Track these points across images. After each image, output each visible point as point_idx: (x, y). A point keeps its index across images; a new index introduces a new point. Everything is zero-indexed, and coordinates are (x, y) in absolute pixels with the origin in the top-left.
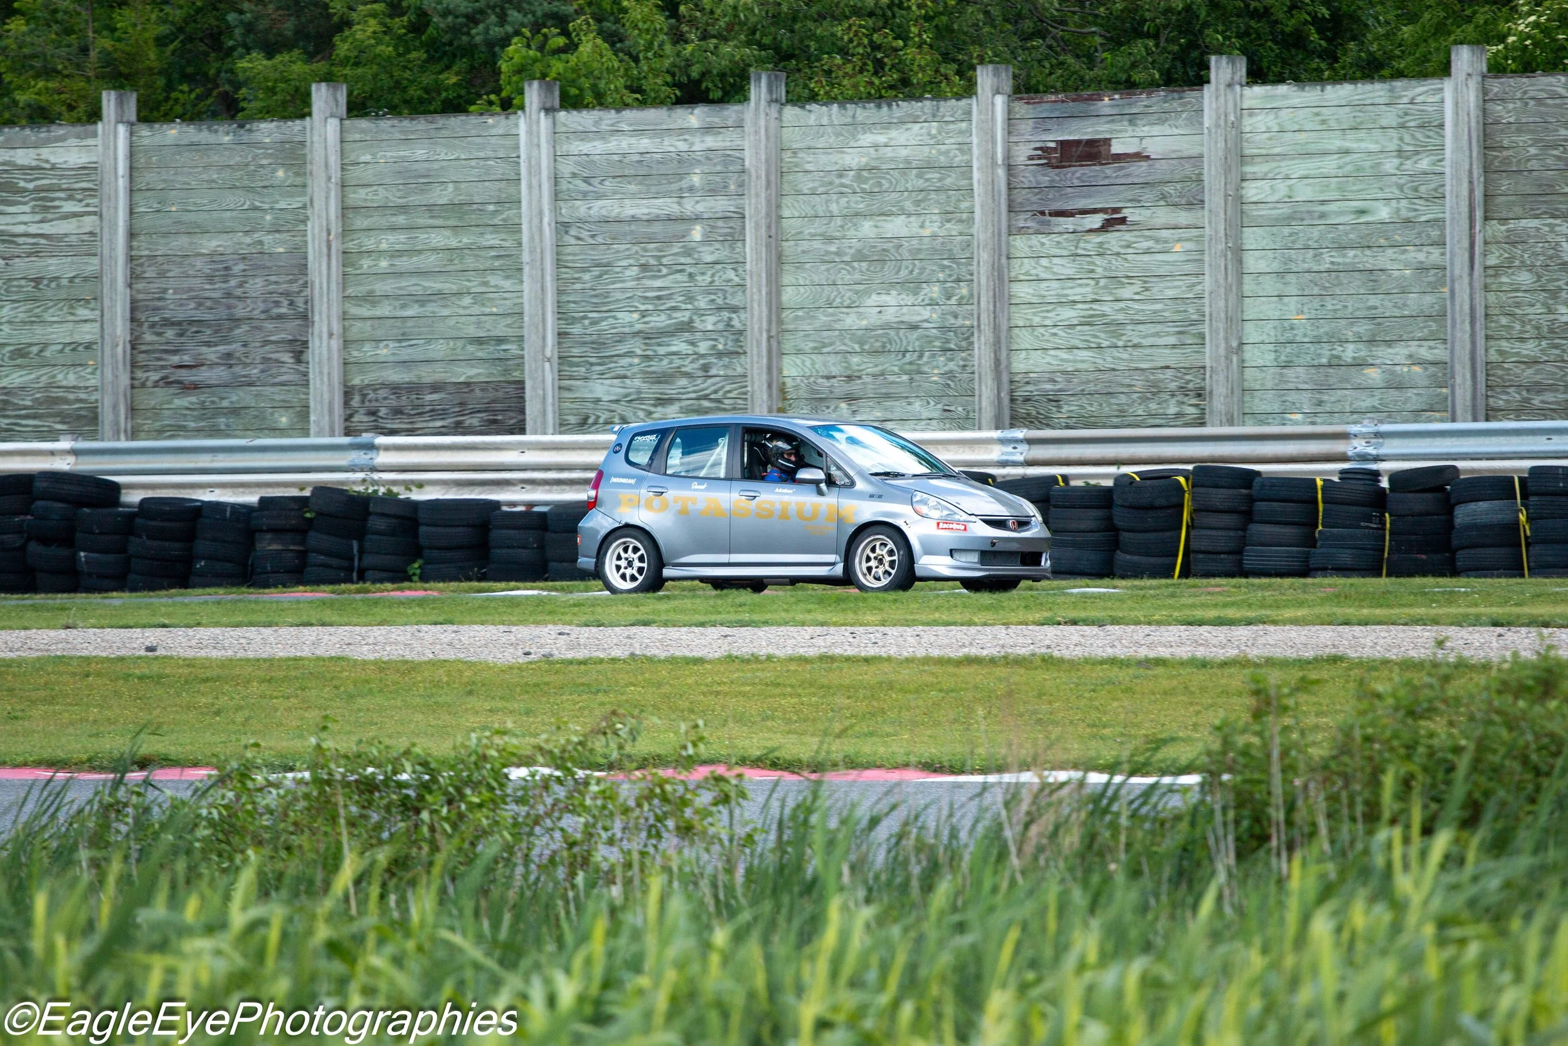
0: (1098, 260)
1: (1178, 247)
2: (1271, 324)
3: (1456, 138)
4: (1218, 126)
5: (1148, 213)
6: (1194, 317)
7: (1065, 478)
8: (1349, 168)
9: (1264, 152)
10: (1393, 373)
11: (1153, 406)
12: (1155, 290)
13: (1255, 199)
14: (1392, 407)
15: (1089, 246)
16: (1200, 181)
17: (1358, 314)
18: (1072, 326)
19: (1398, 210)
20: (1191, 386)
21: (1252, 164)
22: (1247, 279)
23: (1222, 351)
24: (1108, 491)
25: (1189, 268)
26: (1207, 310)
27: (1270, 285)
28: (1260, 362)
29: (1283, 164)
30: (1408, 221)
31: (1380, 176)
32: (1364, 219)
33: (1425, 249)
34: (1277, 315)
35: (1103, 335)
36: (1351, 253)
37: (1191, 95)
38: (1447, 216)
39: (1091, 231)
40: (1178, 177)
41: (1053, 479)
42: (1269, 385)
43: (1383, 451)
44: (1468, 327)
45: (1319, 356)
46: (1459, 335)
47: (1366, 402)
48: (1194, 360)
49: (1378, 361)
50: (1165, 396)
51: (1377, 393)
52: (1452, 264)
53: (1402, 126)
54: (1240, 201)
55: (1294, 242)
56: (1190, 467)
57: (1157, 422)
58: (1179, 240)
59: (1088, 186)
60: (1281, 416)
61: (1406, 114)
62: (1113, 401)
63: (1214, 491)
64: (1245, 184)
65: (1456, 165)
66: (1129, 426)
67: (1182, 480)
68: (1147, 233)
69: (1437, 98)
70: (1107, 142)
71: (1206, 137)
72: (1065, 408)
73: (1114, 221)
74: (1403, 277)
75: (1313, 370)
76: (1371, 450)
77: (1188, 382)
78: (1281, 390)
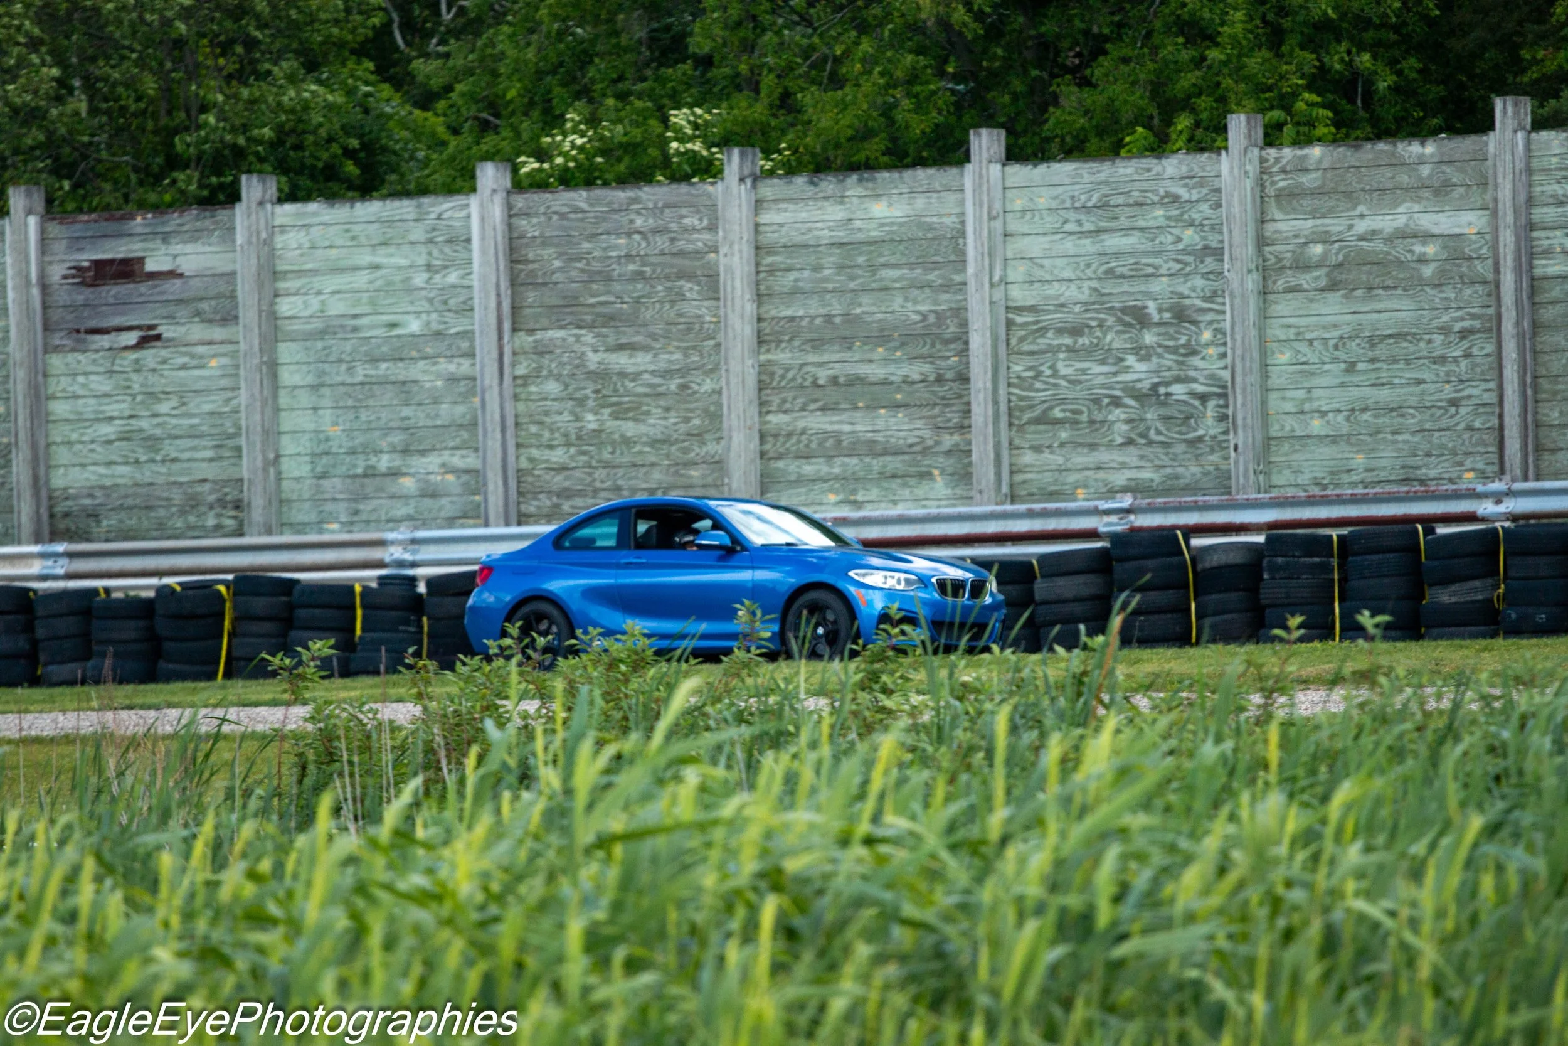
0: (134, 377)
1: (214, 363)
2: (307, 436)
3: (483, 252)
4: (250, 243)
5: (183, 329)
6: (231, 431)
7: (107, 590)
8: (379, 283)
9: (296, 268)
10: (427, 482)
11: (192, 519)
12: (192, 405)
13: (288, 314)
14: (426, 515)
15: (125, 363)
16: (233, 296)
17: (393, 424)
18: (110, 442)
19: (428, 323)
20: (229, 498)
21: (285, 279)
22: (282, 393)
23: (259, 462)
24: (149, 602)
25: (224, 382)
26: (243, 423)
27: (305, 399)
28: (296, 474)
29: (315, 279)
30: (438, 334)
31: (411, 290)
32: (396, 332)
33: (456, 360)
34: (312, 426)
35: (141, 450)
36: (384, 366)
37: (222, 214)
38: (476, 327)
39: (126, 348)
40: (211, 294)
41: (94, 592)
42: (306, 496)
43: (419, 557)
44: (498, 436)
45: (355, 466)
46: (490, 443)
47: (401, 511)
48: (232, 473)
49: (412, 471)
50: (203, 509)
51: (412, 502)
52: (482, 375)
53: (431, 241)
54: (273, 316)
55: (327, 355)
56: (230, 577)
57: (196, 534)
58: (214, 356)
59: (122, 304)
60: (319, 525)
61: (434, 229)
62: (152, 514)
63: (256, 599)
64: (278, 300)
65: (483, 278)
66: (169, 538)
67: (222, 588)
68: (183, 349)
69: (463, 214)
70: (141, 260)
71: (238, 254)
72: (105, 523)
73: (149, 338)
74: (435, 388)
75: (349, 481)
76: (408, 557)
77: (226, 494)
78: (318, 500)
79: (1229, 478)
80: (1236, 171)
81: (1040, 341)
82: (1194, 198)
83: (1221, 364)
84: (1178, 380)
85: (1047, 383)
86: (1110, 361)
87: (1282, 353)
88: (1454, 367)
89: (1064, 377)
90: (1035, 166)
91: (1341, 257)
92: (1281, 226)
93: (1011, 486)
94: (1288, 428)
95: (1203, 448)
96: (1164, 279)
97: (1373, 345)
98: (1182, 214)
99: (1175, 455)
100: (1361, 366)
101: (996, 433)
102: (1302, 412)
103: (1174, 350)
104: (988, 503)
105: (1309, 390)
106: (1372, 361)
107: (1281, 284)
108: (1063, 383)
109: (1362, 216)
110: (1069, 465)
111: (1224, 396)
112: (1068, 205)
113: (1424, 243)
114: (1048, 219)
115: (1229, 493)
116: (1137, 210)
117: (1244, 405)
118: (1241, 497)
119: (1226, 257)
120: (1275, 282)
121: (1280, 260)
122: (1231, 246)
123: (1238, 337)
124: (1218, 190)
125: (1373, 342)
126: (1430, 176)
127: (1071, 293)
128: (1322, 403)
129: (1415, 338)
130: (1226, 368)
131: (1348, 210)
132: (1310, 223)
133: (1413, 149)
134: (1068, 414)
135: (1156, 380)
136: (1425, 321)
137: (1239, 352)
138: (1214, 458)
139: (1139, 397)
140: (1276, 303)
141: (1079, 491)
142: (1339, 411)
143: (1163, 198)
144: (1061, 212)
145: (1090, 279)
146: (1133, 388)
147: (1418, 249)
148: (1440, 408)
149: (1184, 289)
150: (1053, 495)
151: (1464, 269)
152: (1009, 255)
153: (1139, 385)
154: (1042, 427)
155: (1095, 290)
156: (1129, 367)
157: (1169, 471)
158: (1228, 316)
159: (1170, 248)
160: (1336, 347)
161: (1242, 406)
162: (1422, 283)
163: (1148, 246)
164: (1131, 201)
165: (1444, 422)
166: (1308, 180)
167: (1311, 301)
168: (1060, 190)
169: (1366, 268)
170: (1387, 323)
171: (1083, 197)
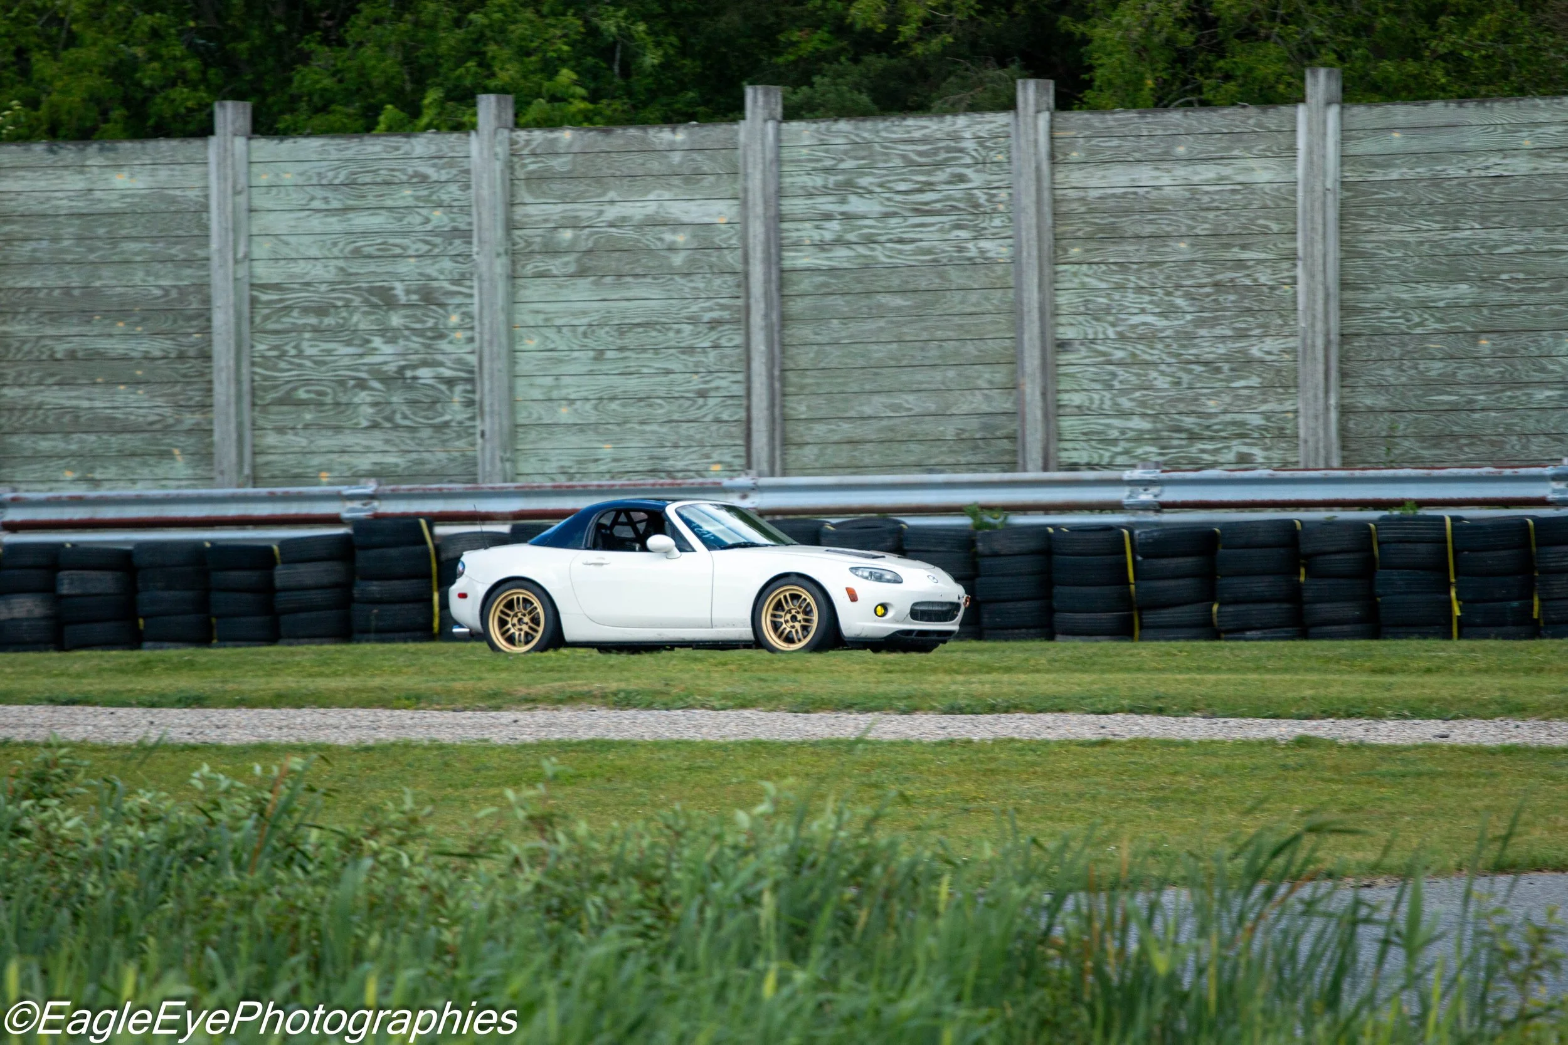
79: (475, 464)
80: (486, 154)
81: (285, 320)
82: (443, 178)
83: (469, 348)
84: (425, 364)
85: (291, 363)
86: (356, 342)
87: (530, 339)
88: (701, 358)
89: (309, 357)
90: (281, 140)
91: (590, 244)
92: (530, 210)
93: (254, 467)
94: (535, 416)
95: (449, 433)
96: (412, 260)
97: (622, 334)
98: (430, 195)
99: (421, 439)
100: (610, 354)
101: (239, 413)
102: (550, 400)
103: (420, 333)
104: (230, 486)
105: (557, 377)
106: (621, 349)
107: (529, 269)
108: (308, 363)
109: (612, 202)
110: (314, 449)
111: (471, 381)
112: (314, 182)
113: (674, 232)
114: (294, 196)
115: (475, 481)
116: (385, 189)
117: (491, 390)
118: (486, 485)
119: (475, 240)
120: (523, 267)
121: (529, 244)
122: (480, 229)
123: (486, 321)
124: (467, 172)
125: (622, 330)
126: (681, 164)
127: (317, 271)
128: (570, 390)
129: (664, 327)
130: (472, 352)
131: (599, 196)
132: (560, 207)
133: (664, 136)
134: (312, 396)
135: (403, 363)
136: (674, 310)
137: (486, 337)
138: (461, 444)
139: (386, 380)
140: (525, 288)
141: (324, 474)
142: (587, 399)
143: (412, 177)
144: (308, 189)
145: (336, 258)
146: (379, 371)
147: (669, 237)
148: (687, 398)
149: (432, 271)
150: (297, 478)
151: (713, 259)
152: (255, 231)
153: (385, 368)
154: (285, 408)
155: (342, 269)
156: (375, 349)
157: (414, 456)
158: (476, 300)
159: (418, 228)
160: (585, 335)
161: (489, 391)
162: (673, 272)
163: (395, 226)
164: (379, 180)
165: (693, 413)
166: (558, 164)
167: (560, 287)
168: (307, 166)
169: (617, 255)
170: (636, 311)
171: (331, 174)
